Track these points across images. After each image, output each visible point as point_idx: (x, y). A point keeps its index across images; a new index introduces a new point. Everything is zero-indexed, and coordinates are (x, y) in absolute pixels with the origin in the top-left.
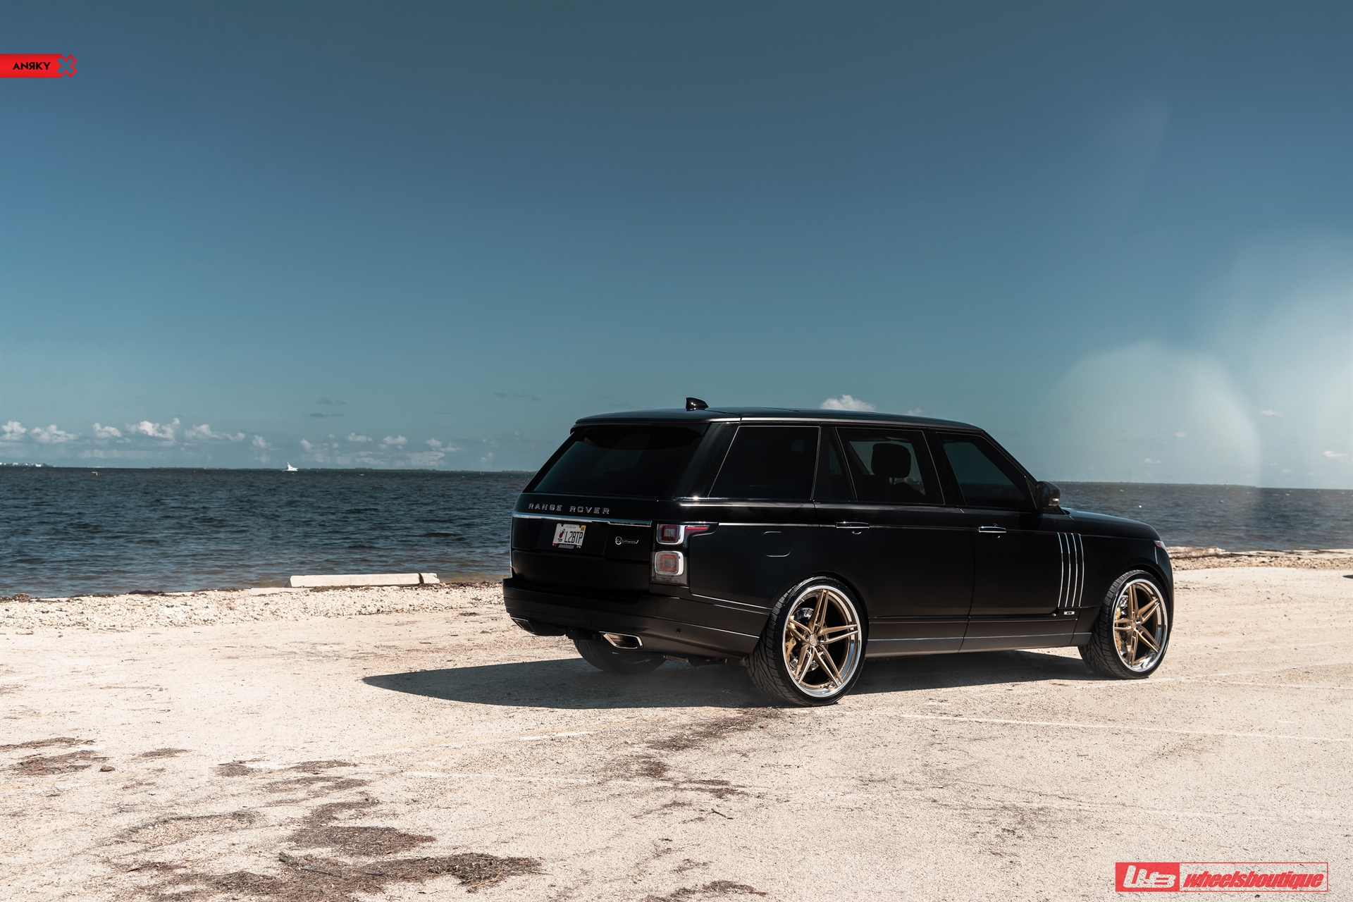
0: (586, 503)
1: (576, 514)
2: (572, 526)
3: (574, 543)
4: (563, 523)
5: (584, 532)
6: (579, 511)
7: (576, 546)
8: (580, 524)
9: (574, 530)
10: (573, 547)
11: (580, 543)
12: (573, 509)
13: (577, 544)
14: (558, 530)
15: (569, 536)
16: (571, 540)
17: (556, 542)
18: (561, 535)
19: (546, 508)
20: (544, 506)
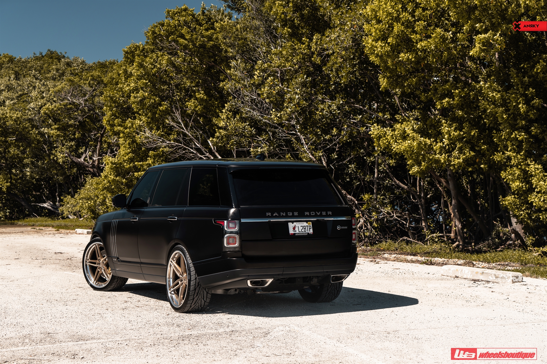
0: (315, 210)
1: (307, 216)
2: (301, 223)
3: (307, 232)
4: (293, 222)
5: (311, 225)
6: (312, 214)
7: (308, 233)
8: (307, 222)
9: (303, 225)
10: (307, 234)
11: (311, 231)
12: (307, 213)
13: (309, 232)
14: (291, 225)
15: (300, 228)
16: (303, 230)
17: (291, 232)
18: (294, 228)
19: (284, 215)
20: (282, 214)
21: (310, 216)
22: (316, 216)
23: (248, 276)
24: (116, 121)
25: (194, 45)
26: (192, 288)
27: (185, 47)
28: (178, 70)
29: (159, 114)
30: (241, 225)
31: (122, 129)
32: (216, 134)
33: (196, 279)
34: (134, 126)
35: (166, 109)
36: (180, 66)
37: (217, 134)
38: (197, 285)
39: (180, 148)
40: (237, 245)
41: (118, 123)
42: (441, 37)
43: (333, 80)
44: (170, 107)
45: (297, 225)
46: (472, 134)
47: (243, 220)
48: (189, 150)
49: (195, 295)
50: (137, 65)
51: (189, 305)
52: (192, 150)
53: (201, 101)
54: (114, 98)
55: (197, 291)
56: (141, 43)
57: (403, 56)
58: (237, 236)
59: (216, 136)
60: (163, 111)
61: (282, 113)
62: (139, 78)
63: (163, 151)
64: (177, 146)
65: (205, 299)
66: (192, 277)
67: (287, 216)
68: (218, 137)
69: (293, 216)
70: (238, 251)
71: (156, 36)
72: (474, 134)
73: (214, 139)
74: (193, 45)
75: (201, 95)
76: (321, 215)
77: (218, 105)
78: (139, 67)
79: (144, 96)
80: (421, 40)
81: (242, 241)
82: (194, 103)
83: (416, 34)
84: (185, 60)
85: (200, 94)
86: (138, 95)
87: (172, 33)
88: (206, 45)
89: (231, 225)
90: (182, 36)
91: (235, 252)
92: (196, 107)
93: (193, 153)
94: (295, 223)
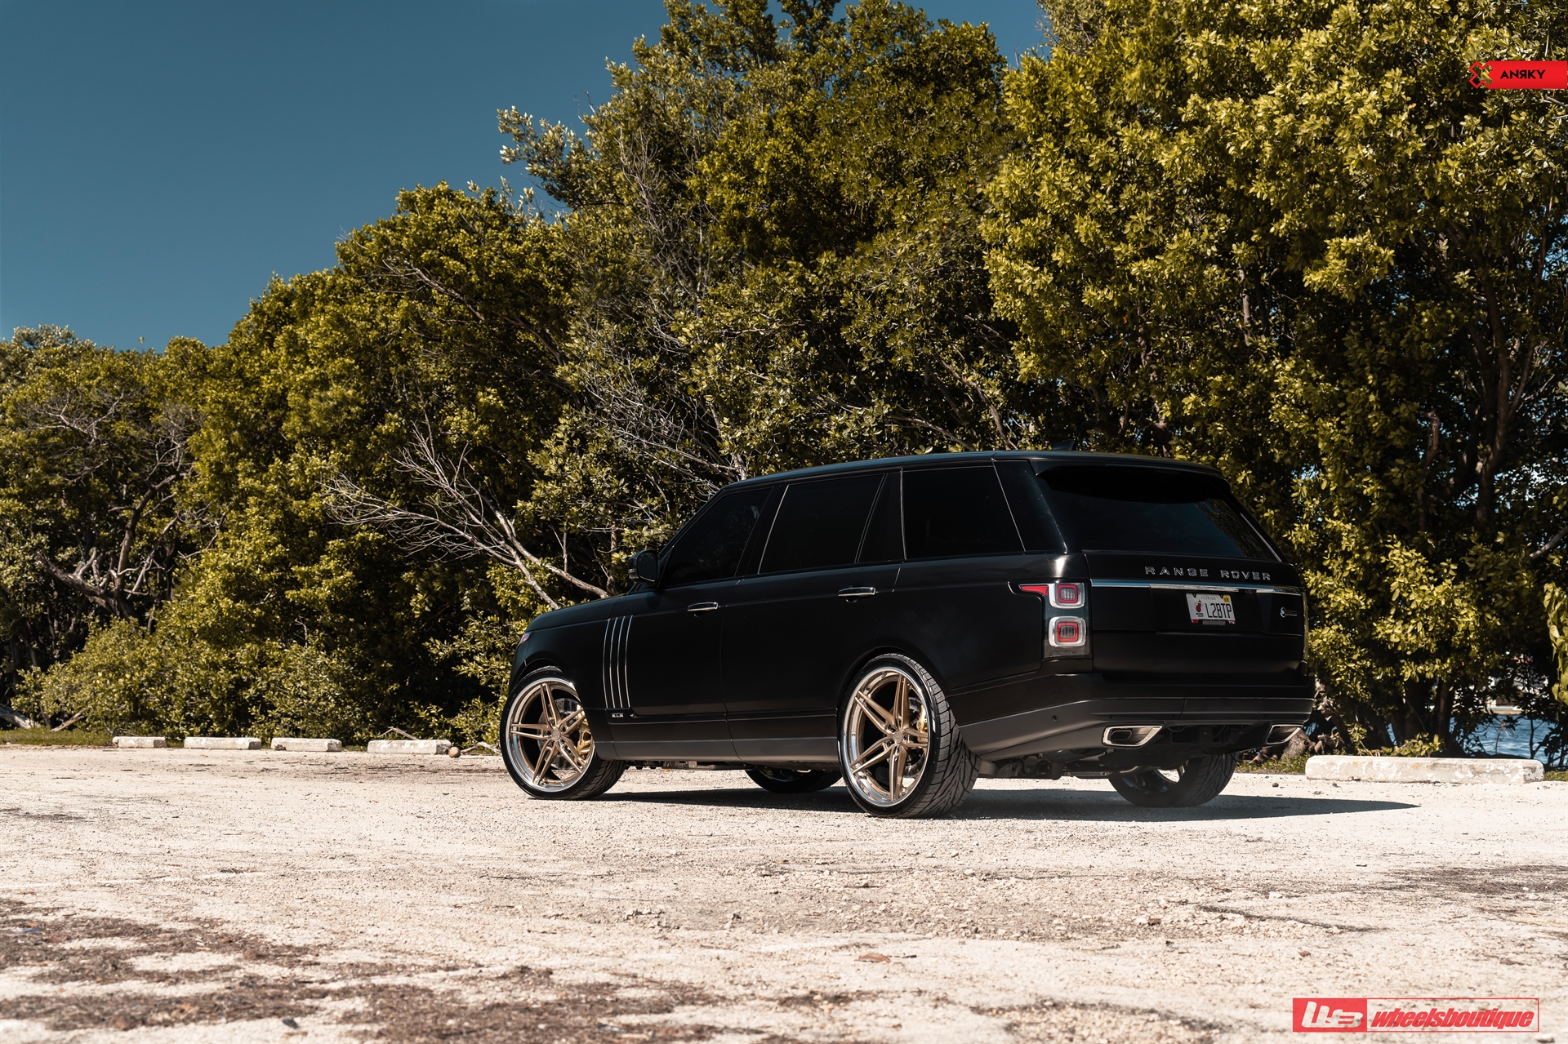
0: (1241, 566)
1: (1224, 581)
2: (1210, 596)
3: (1223, 618)
4: (1194, 593)
5: (1230, 604)
6: (1233, 577)
7: (1226, 621)
8: (1221, 594)
9: (1215, 602)
10: (1222, 623)
11: (1232, 618)
12: (1225, 573)
13: (1227, 619)
14: (1192, 601)
15: (1211, 609)
16: (1216, 614)
17: (1194, 616)
18: (1198, 608)
19: (1181, 573)
20: (1176, 571)
21: (1230, 581)
22: (1241, 581)
23: (1111, 716)
24: (240, 467)
25: (483, 275)
26: (942, 754)
27: (460, 279)
28: (430, 335)
29: (375, 443)
30: (1091, 594)
31: (257, 484)
32: (534, 493)
33: (951, 731)
34: (307, 472)
35: (398, 430)
36: (436, 325)
37: (538, 493)
38: (953, 746)
39: (431, 527)
40: (1080, 642)
41: (244, 470)
42: (1191, 252)
43: (867, 359)
44: (405, 427)
45: (1203, 602)
46: (1240, 480)
47: (1095, 584)
48: (453, 532)
49: (948, 772)
50: (328, 321)
51: (927, 798)
52: (462, 533)
53: (487, 412)
54: (237, 408)
55: (952, 762)
56: (325, 273)
57: (1092, 295)
58: (1080, 621)
59: (534, 497)
60: (388, 435)
61: (747, 429)
62: (332, 352)
63: (362, 539)
64: (420, 522)
65: (966, 784)
66: (943, 727)
67: (1186, 579)
68: (539, 501)
69: (1198, 580)
70: (1085, 658)
71: (387, 250)
72: (1244, 480)
73: (529, 504)
74: (480, 276)
75: (491, 397)
76: (1251, 581)
77: (529, 424)
78: (332, 325)
79: (344, 396)
80: (1136, 259)
81: (1091, 633)
82: (468, 418)
83: (1126, 243)
84: (449, 312)
85: (489, 394)
86: (329, 393)
87: (429, 245)
88: (512, 277)
89: (1066, 594)
90: (454, 253)
91: (1078, 658)
92: (475, 428)
93: (463, 539)
94: (1199, 596)
